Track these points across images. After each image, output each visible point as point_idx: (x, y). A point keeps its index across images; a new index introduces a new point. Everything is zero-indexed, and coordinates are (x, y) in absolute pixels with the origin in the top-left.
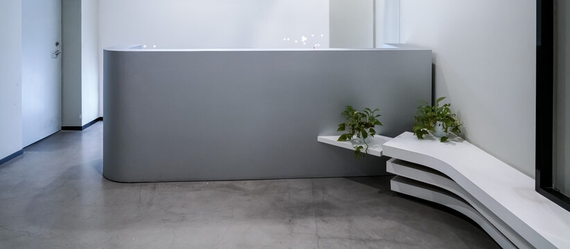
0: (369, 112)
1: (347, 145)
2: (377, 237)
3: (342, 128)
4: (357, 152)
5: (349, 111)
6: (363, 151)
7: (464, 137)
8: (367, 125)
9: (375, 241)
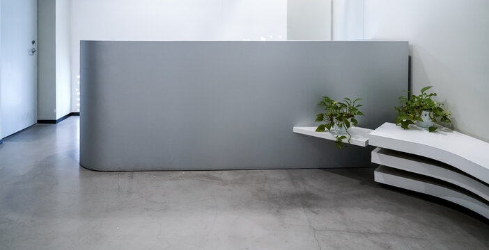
0: (348, 101)
1: (326, 135)
2: (376, 230)
3: (321, 118)
4: (339, 142)
5: (326, 102)
6: (345, 141)
7: (452, 128)
8: (348, 116)
9: (376, 234)
